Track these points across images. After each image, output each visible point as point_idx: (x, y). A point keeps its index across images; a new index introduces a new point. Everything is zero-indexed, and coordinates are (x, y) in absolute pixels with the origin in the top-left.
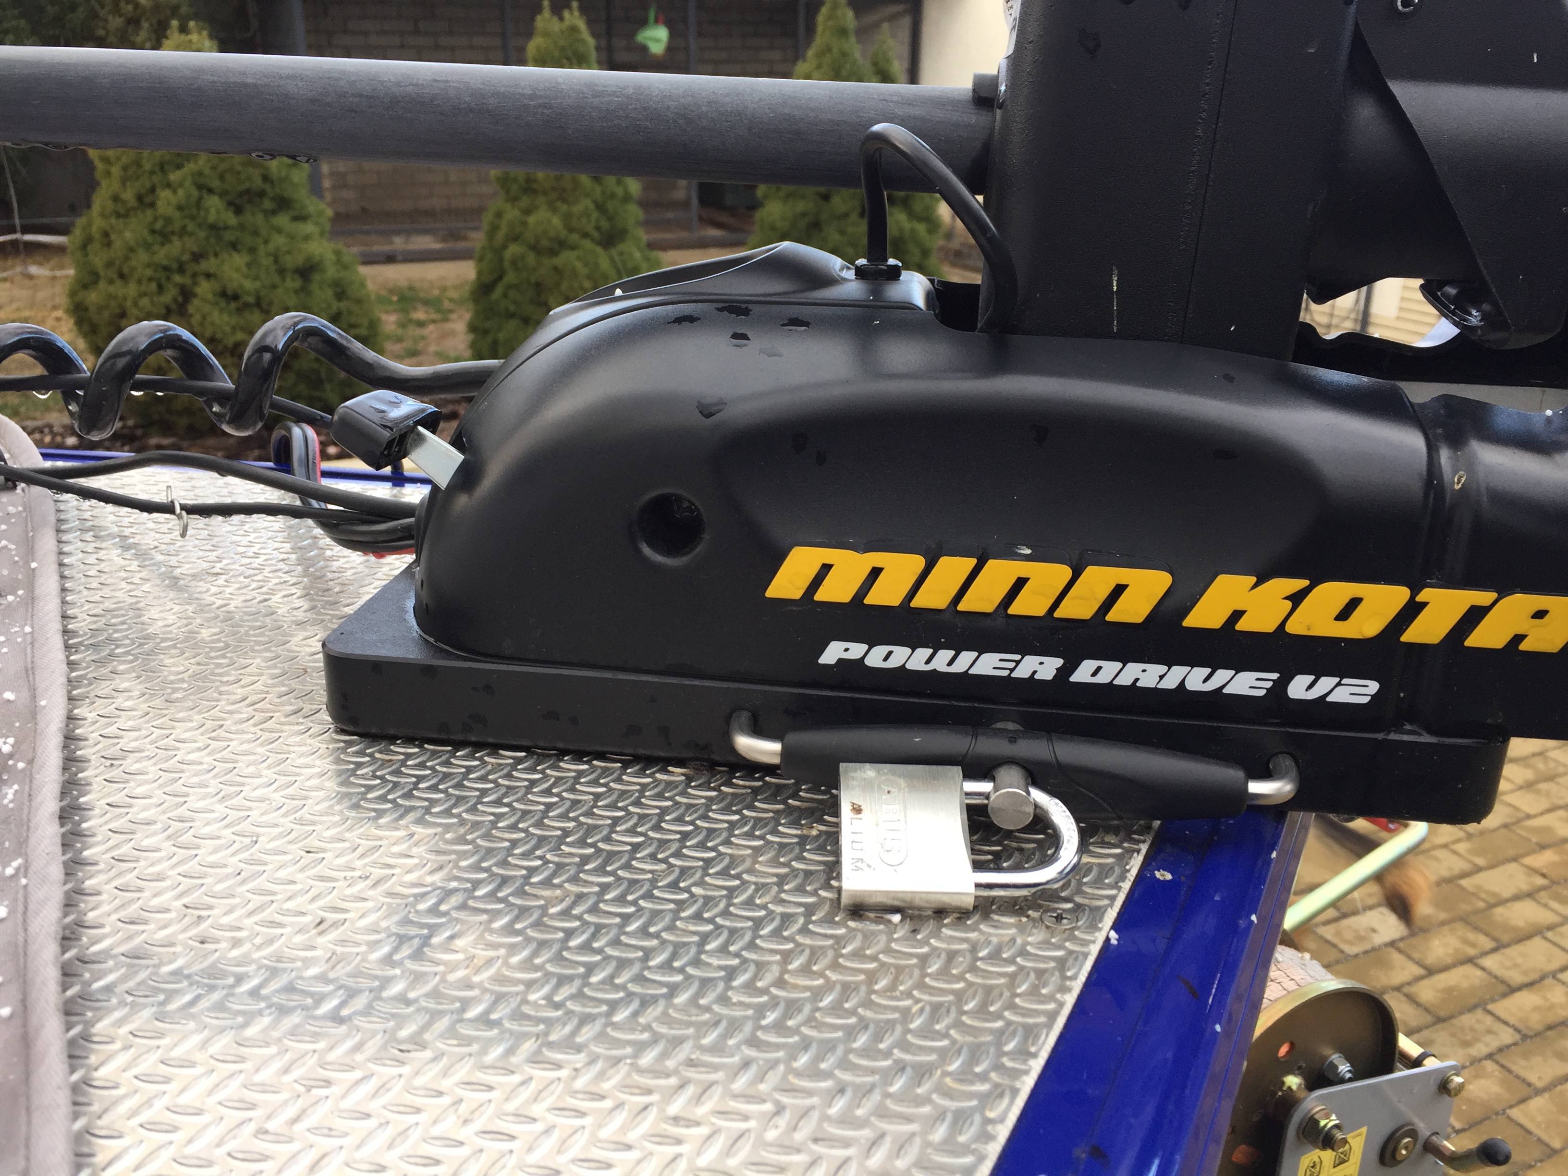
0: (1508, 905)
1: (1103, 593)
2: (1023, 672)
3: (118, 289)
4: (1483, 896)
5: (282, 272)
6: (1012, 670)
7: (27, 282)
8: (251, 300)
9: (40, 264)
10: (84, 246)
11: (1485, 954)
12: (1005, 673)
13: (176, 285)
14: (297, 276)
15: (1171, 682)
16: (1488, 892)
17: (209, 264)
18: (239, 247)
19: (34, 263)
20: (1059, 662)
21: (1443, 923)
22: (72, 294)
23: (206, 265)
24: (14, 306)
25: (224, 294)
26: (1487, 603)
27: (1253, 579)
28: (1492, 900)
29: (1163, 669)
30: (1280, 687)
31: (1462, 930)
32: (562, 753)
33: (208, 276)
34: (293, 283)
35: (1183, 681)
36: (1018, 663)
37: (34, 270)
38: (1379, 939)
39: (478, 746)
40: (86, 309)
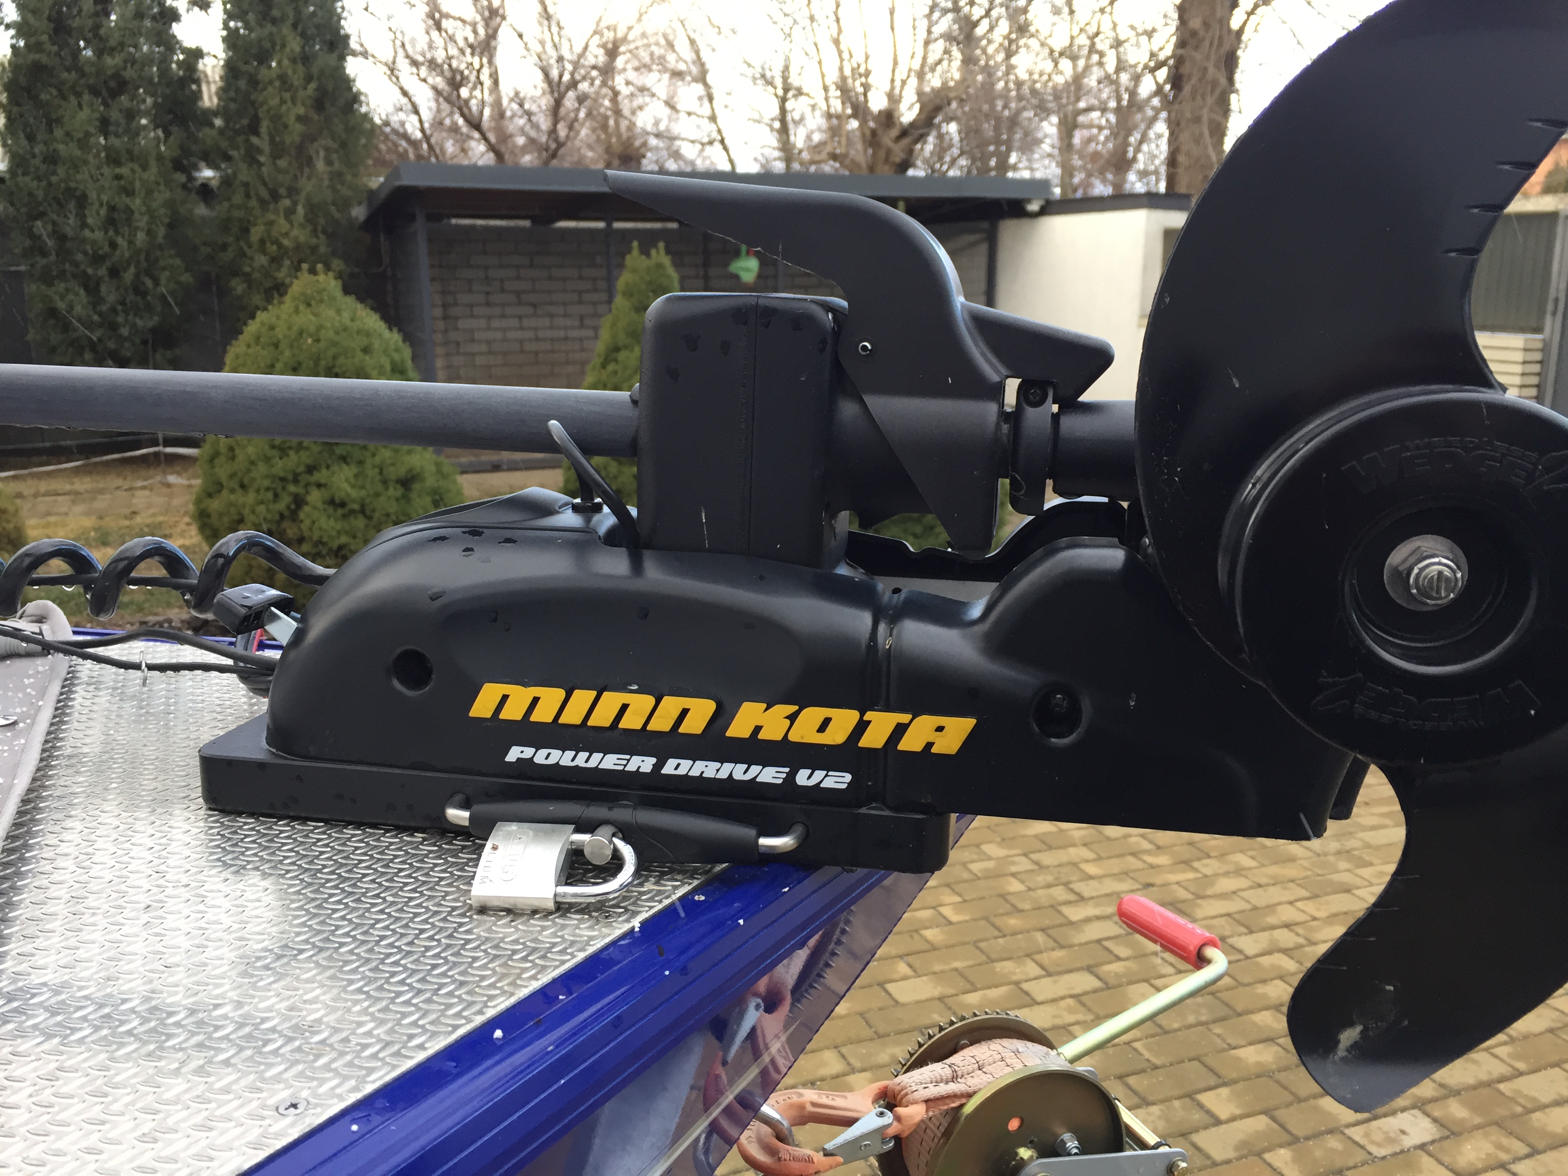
0: (1547, 1110)
1: (676, 714)
2: (631, 767)
3: (238, 497)
4: (1521, 1100)
5: (385, 482)
6: (625, 766)
7: (165, 490)
8: (356, 507)
9: (179, 474)
10: (212, 460)
11: (1517, 1159)
12: (621, 768)
13: (290, 494)
14: (398, 486)
15: (723, 774)
16: (1526, 1097)
17: (321, 476)
18: (349, 460)
19: (172, 473)
20: (654, 760)
21: (1478, 1127)
22: (198, 501)
23: (317, 476)
24: (151, 511)
25: (332, 502)
26: (907, 721)
27: (765, 705)
28: (1530, 1106)
29: (718, 765)
30: (791, 778)
31: (1496, 1135)
32: (348, 823)
33: (319, 486)
34: (395, 491)
35: (731, 773)
36: (628, 760)
37: (172, 479)
38: (1408, 1142)
39: (294, 818)
40: (209, 516)
